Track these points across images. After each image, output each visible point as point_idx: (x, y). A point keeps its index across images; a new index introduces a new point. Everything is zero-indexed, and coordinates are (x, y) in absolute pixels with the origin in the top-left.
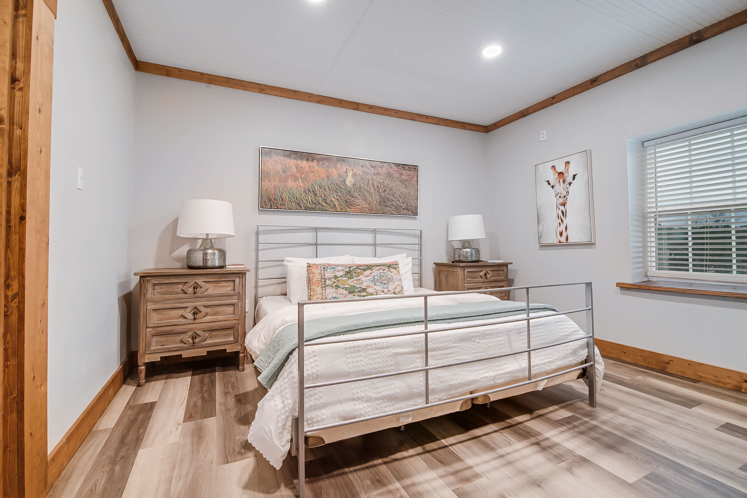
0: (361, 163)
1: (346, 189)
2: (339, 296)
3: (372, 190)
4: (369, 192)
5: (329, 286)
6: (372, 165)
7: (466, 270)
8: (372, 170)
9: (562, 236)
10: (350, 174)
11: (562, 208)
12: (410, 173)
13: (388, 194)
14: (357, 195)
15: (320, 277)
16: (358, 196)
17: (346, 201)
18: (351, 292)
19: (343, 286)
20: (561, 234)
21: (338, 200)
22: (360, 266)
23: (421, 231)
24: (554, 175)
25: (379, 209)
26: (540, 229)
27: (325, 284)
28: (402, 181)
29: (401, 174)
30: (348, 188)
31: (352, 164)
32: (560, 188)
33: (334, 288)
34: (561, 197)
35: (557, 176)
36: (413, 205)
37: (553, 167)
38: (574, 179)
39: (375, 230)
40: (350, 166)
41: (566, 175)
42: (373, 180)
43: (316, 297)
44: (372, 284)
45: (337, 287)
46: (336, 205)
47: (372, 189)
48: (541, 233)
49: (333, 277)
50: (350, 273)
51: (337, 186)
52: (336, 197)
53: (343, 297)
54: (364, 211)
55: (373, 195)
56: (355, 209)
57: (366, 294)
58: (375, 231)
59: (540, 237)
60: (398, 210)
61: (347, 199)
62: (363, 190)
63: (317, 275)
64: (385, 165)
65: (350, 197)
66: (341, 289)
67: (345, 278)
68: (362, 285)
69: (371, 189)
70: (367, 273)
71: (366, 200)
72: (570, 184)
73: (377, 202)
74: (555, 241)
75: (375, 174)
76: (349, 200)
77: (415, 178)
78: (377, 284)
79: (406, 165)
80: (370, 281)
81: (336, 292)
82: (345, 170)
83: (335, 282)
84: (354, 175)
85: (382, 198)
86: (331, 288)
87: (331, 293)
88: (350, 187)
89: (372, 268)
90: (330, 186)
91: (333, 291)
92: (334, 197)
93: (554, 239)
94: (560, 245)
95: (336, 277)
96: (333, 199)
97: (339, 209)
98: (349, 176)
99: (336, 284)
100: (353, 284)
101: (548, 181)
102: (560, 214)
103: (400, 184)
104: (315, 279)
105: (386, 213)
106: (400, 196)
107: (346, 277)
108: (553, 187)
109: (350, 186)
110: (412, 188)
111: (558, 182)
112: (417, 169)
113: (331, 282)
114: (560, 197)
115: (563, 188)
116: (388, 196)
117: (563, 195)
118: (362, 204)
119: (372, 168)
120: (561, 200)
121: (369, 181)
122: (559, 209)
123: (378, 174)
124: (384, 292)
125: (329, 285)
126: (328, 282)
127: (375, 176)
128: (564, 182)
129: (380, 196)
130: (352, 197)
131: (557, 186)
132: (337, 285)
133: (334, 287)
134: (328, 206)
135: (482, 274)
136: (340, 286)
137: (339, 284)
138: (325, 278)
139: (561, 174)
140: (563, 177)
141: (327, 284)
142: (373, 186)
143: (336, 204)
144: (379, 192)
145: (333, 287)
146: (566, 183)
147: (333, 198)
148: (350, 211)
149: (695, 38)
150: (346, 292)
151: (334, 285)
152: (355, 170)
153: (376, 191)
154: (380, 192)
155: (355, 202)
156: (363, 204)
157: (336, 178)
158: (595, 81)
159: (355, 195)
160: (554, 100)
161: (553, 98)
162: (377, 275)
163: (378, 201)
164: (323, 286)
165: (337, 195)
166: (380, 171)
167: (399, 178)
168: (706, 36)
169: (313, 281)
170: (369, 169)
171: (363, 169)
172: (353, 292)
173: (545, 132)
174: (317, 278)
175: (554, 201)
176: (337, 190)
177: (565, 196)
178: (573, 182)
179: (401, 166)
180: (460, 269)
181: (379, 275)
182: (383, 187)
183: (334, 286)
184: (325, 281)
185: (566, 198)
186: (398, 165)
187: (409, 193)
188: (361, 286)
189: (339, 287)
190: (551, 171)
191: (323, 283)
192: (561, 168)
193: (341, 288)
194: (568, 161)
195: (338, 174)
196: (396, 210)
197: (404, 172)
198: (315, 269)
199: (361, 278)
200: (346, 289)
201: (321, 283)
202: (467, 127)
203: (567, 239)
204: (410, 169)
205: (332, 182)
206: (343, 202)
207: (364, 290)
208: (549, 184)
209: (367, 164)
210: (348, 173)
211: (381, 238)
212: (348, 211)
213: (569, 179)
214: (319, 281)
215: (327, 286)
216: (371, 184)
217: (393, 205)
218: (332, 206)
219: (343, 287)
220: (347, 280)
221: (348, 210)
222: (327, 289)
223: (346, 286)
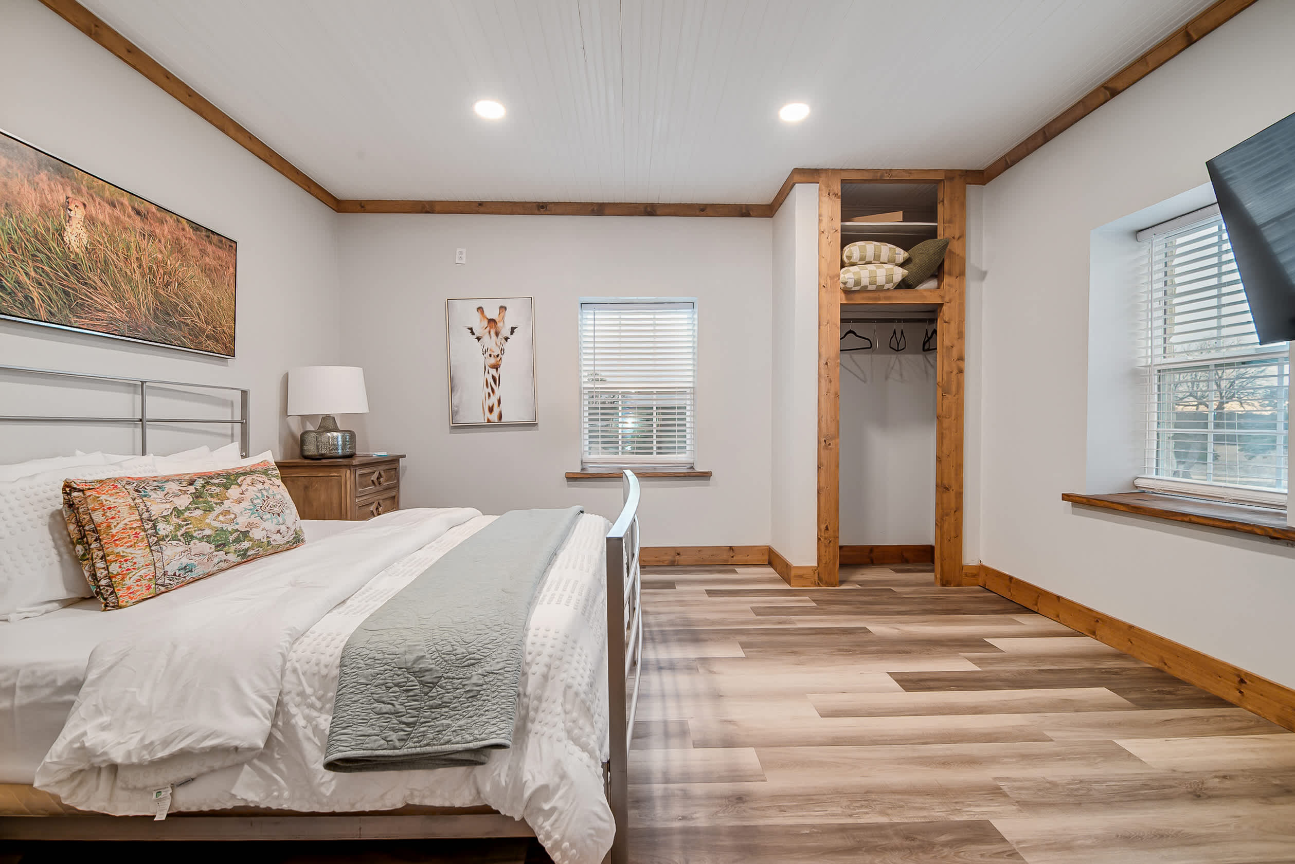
0: (108, 192)
1: (66, 257)
2: (194, 561)
3: (137, 276)
4: (130, 280)
5: (168, 539)
6: (136, 206)
7: (359, 472)
8: (138, 223)
9: (493, 413)
10: (78, 214)
11: (493, 371)
12: (221, 253)
13: (176, 295)
14: (96, 279)
15: (138, 518)
16: (100, 284)
17: (65, 292)
18: (221, 545)
19: (199, 532)
20: (491, 410)
21: (40, 284)
22: (212, 478)
23: (244, 393)
24: (481, 321)
25: (153, 328)
26: (455, 401)
27: (157, 534)
28: (206, 270)
29: (203, 252)
30: (73, 256)
31: (84, 189)
32: (490, 342)
33: (181, 544)
34: (492, 356)
35: (485, 323)
36: (226, 330)
37: (480, 309)
38: (512, 332)
39: (143, 383)
40: (79, 191)
41: (500, 325)
42: (138, 248)
43: (135, 577)
44: (254, 519)
45: (188, 537)
46: (36, 299)
47: (138, 274)
48: (457, 407)
49: (171, 513)
50: (201, 497)
51: (39, 240)
52: (33, 274)
53: (205, 561)
54: (116, 330)
55: (141, 291)
56: (91, 319)
57: (251, 543)
58: (141, 387)
59: (454, 413)
60: (197, 337)
61: (68, 287)
62: (114, 272)
63: (125, 511)
64: (168, 218)
65: (79, 282)
66: (197, 541)
67: (198, 513)
68: (237, 524)
69: (135, 271)
70: (234, 492)
71: (120, 299)
72: (506, 339)
73: (149, 311)
74: (482, 420)
75: (144, 234)
76: (73, 290)
77: (232, 270)
78: (264, 517)
79: (213, 232)
80: (248, 511)
81: (187, 553)
82: (62, 199)
83: (179, 527)
84: (90, 221)
85: (161, 303)
86: (174, 543)
87: (177, 557)
88: (77, 254)
89: (238, 481)
90: (15, 237)
91: (182, 549)
92: (27, 274)
93: (479, 417)
94: (489, 425)
95: (178, 512)
96: (23, 278)
97: (43, 314)
98: (74, 222)
99: (183, 530)
100: (219, 525)
101: (471, 329)
102: (491, 380)
103: (201, 274)
104: (121, 526)
105: (169, 342)
106: (200, 304)
107: (199, 509)
108: (479, 339)
109: (78, 250)
110: (226, 290)
111: (488, 334)
112: (234, 247)
113: (172, 528)
114: (490, 355)
115: (496, 343)
116: (174, 299)
117: (496, 354)
118: (111, 309)
119: (138, 218)
120: (492, 361)
121: (128, 249)
122: (488, 373)
123: (152, 235)
124: (281, 534)
125: (167, 536)
126: (163, 529)
127: (144, 239)
128: (497, 334)
129: (156, 295)
130: (82, 284)
131: (486, 339)
132: (187, 533)
133: (182, 539)
134: (7, 298)
135: (374, 477)
136: (194, 535)
137: (191, 528)
138: (153, 518)
139: (492, 321)
140: (495, 327)
141: (162, 533)
142: (140, 266)
143: (35, 295)
144: (155, 284)
145: (179, 540)
146: (500, 336)
147: (24, 275)
148: (76, 325)
149: (649, 209)
150: (210, 548)
151: (179, 534)
152: (92, 209)
153: (146, 281)
154: (157, 285)
155: (92, 299)
156: (115, 310)
157: (34, 215)
158: (542, 207)
159: (90, 279)
160: (481, 209)
161: (481, 204)
162: (255, 497)
163: (152, 307)
164: (151, 540)
165: (38, 268)
166: (157, 231)
167: (198, 261)
168: (658, 212)
169: (114, 531)
170: (129, 216)
171: (115, 214)
172: (224, 545)
173: (464, 251)
174: (126, 521)
175: (481, 360)
176: (38, 254)
177: (498, 356)
178: (511, 337)
179: (204, 233)
180: (348, 472)
181: (259, 495)
182: (165, 274)
183: (179, 538)
184: (155, 527)
185: (499, 358)
186: (197, 227)
187: (220, 302)
188: (237, 527)
189: (192, 537)
190: (477, 315)
191: (150, 532)
192: (492, 312)
193: (196, 538)
194: (503, 305)
195: (41, 206)
196: (192, 336)
197: (210, 249)
198: (111, 495)
199: (230, 507)
200: (208, 539)
201: (143, 533)
202: (313, 188)
203: (500, 417)
204: (220, 245)
205: (23, 226)
206: (56, 292)
207: (245, 534)
208: (473, 333)
209: (126, 202)
210: (71, 210)
211: (156, 406)
212: (70, 322)
213: (506, 332)
214: (135, 529)
215: (163, 539)
216: (133, 259)
217: (187, 325)
218: (22, 299)
219: (201, 536)
220: (204, 517)
221: (73, 319)
222: (164, 548)
223: (208, 532)
